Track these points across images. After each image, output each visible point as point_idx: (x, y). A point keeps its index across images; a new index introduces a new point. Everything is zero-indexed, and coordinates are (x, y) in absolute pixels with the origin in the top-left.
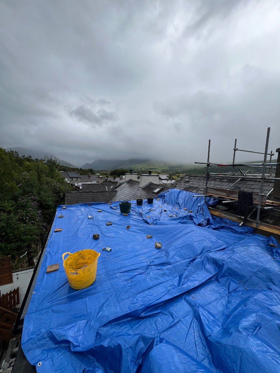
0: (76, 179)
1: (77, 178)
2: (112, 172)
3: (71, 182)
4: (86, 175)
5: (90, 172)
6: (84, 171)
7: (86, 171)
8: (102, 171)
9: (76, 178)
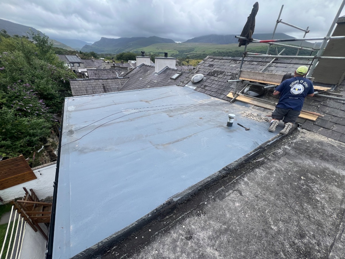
0: (78, 65)
1: (79, 63)
2: (118, 55)
3: (73, 67)
4: (88, 59)
5: (93, 56)
6: (85, 55)
7: (87, 55)
8: (106, 55)
9: (77, 63)
